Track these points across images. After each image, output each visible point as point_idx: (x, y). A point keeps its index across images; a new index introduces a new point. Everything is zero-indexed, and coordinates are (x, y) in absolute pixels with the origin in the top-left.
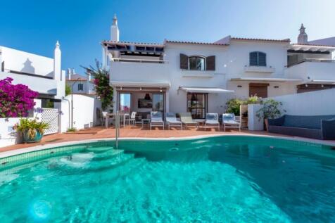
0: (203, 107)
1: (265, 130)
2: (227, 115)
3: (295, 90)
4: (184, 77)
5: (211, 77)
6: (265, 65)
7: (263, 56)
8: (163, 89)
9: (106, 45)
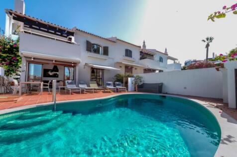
0: (101, 77)
1: (135, 91)
2: (118, 83)
3: (143, 71)
4: (89, 57)
5: (106, 60)
6: (131, 57)
7: (131, 52)
8: (74, 63)
9: (11, 14)
